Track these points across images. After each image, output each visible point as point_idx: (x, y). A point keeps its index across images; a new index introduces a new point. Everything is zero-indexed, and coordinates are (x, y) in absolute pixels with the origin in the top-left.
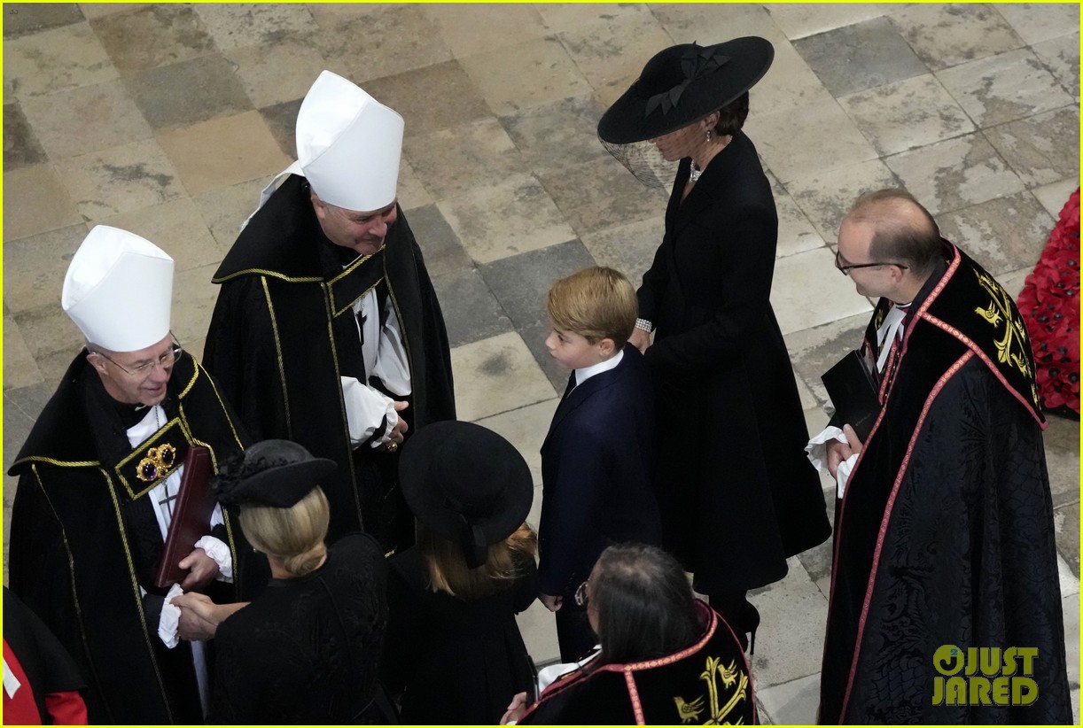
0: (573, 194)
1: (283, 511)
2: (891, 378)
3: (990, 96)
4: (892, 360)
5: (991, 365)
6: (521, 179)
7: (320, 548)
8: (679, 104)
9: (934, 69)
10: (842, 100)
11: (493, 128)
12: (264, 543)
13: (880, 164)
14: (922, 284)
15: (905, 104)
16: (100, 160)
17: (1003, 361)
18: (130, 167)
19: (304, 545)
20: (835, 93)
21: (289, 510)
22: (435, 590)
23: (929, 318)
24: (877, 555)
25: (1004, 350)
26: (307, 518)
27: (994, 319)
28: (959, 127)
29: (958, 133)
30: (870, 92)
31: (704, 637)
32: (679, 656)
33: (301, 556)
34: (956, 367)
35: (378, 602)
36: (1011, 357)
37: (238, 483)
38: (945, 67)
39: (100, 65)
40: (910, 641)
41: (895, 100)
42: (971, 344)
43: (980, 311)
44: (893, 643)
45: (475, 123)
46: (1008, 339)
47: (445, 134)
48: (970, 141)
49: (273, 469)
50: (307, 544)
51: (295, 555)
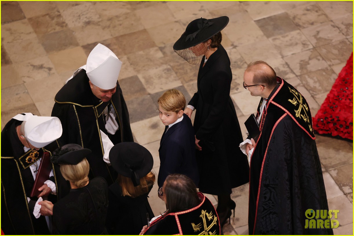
0: (181, 71)
1: (74, 166)
2: (263, 122)
3: (318, 37)
4: (263, 117)
5: (293, 118)
6: (165, 67)
7: (86, 178)
8: (196, 37)
9: (301, 28)
10: (270, 39)
11: (157, 50)
12: (68, 177)
13: (281, 59)
14: (271, 92)
15: (290, 40)
16: (29, 63)
17: (298, 116)
18: (39, 65)
19: (81, 177)
20: (268, 37)
21: (76, 165)
22: (124, 196)
23: (273, 102)
24: (260, 180)
25: (298, 113)
26: (82, 168)
27: (295, 103)
28: (308, 47)
29: (308, 49)
30: (279, 37)
31: (201, 203)
32: (192, 209)
33: (80, 181)
34: (281, 118)
35: (105, 198)
36: (300, 115)
37: (59, 156)
38: (304, 28)
39: (30, 33)
40: (273, 209)
41: (287, 39)
42: (286, 111)
43: (290, 100)
44: (267, 209)
45: (151, 49)
46: (300, 110)
47: (141, 53)
48: (311, 52)
49: (71, 152)
50: (82, 177)
51: (78, 181)
